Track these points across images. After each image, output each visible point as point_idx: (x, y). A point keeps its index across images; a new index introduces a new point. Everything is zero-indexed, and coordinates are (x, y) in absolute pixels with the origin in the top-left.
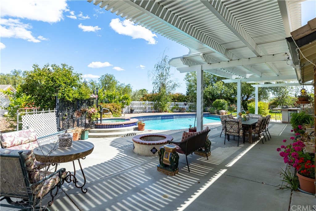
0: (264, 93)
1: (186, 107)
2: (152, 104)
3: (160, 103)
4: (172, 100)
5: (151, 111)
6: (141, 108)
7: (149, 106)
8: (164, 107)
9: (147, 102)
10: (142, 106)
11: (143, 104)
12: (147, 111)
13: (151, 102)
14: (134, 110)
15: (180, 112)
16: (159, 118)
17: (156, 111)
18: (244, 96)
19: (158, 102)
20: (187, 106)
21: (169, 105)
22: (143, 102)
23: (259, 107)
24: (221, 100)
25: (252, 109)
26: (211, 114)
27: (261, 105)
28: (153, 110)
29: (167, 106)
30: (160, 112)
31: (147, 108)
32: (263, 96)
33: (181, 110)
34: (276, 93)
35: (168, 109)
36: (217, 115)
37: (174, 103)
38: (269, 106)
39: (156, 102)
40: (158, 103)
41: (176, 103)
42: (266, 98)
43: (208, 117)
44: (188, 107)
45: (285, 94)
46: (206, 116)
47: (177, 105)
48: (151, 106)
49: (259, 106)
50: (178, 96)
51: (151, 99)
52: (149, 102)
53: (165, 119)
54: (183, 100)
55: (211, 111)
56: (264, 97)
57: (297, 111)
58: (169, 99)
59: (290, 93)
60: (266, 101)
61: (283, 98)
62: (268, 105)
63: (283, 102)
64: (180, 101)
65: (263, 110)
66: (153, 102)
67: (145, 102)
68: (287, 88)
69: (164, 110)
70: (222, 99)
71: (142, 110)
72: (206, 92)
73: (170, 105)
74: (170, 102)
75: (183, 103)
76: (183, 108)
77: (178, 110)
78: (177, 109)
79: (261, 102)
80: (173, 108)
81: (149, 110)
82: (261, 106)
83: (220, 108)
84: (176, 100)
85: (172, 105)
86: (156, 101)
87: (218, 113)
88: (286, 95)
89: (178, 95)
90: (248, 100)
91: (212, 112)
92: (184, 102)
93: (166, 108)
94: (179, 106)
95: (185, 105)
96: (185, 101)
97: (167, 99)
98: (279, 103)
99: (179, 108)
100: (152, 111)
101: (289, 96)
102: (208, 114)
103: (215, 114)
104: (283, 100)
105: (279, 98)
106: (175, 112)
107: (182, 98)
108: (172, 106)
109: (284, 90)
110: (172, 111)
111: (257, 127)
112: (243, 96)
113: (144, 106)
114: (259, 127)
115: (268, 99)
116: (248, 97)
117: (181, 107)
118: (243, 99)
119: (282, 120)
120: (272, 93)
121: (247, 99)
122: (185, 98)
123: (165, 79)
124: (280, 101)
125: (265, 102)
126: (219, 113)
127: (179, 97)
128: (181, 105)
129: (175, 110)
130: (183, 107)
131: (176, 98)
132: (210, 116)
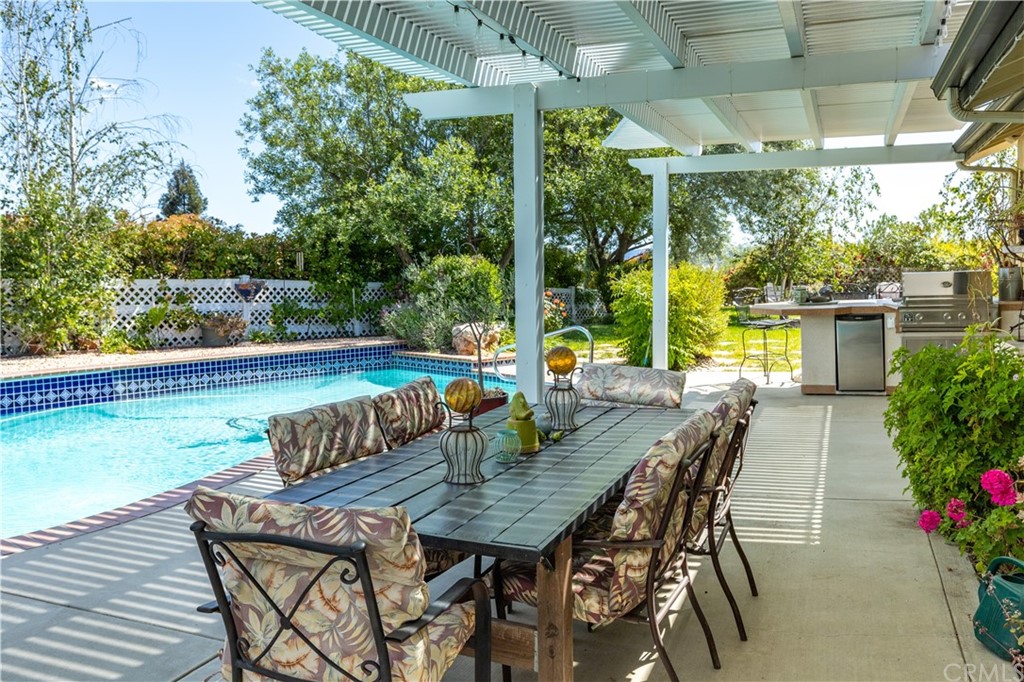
0: (703, 218)
1: (247, 309)
4: (138, 261)
15: (203, 342)
18: (606, 240)
20: (261, 303)
23: (673, 301)
24: (466, 261)
25: (636, 311)
26: (404, 347)
27: (687, 285)
30: (30, 353)
32: (699, 235)
33: (215, 330)
34: (755, 218)
36: (437, 354)
37: (153, 282)
38: (728, 287)
41: (172, 283)
42: (711, 247)
43: (387, 367)
44: (268, 307)
45: (802, 222)
46: (373, 361)
47: (182, 297)
49: (676, 291)
54: (230, 266)
55: (402, 332)
56: (704, 245)
57: (882, 317)
59: (821, 216)
60: (711, 262)
61: (793, 243)
62: (723, 287)
63: (793, 267)
64: (208, 269)
65: (699, 313)
68: (809, 193)
70: (472, 254)
72: (373, 208)
75: (229, 283)
76: (225, 320)
77: (189, 333)
78: (183, 327)
79: (686, 267)
80: (146, 325)
82: (683, 291)
84: (171, 266)
85: (136, 296)
87: (446, 342)
88: (806, 229)
90: (627, 256)
91: (408, 337)
92: (234, 276)
94: (196, 306)
95: (245, 293)
96: (246, 270)
98: (773, 273)
99: (197, 314)
101: (818, 235)
102: (385, 351)
103: (425, 348)
104: (789, 254)
105: (771, 246)
106: (165, 345)
108: (140, 309)
109: (797, 203)
111: (628, 544)
112: (601, 239)
114: (641, 545)
115: (719, 254)
116: (626, 241)
117: (216, 307)
118: (601, 254)
119: (798, 372)
120: (741, 220)
121: (618, 257)
122: (242, 254)
124: (780, 259)
125: (705, 267)
126: (449, 344)
127: (188, 242)
128: (214, 294)
129: (169, 333)
130: (229, 307)
131: (169, 249)
132: (398, 360)
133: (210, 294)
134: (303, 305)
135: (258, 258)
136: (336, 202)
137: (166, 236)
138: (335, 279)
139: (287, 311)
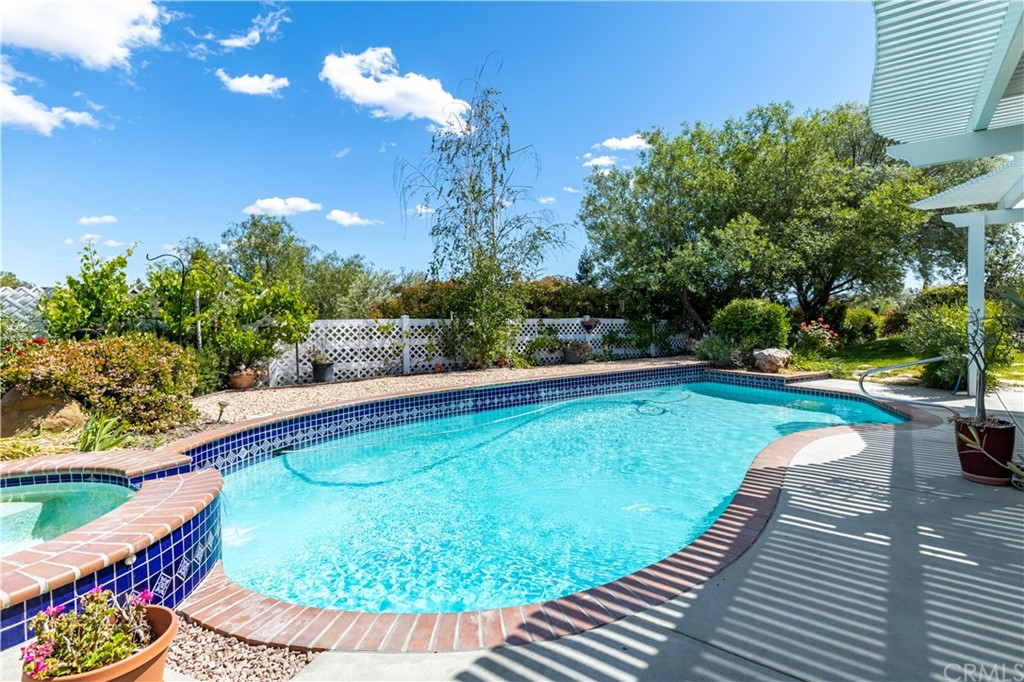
1: (589, 338)
2: (428, 329)
3: (471, 324)
4: (529, 306)
5: (427, 364)
6: (370, 354)
7: (418, 342)
8: (491, 341)
9: (406, 322)
10: (377, 343)
11: (386, 332)
12: (407, 366)
13: (428, 322)
14: (331, 364)
15: (565, 360)
16: (462, 405)
17: (452, 362)
19: (461, 319)
20: (595, 335)
21: (514, 334)
22: (383, 322)
26: (713, 366)
28: (438, 360)
29: (506, 338)
30: (473, 367)
31: (407, 350)
33: (571, 354)
35: (509, 352)
36: (744, 372)
37: (535, 321)
39: (448, 322)
40: (464, 327)
41: (546, 321)
44: (600, 337)
46: (693, 376)
47: (551, 330)
48: (426, 341)
50: (554, 290)
51: (422, 306)
52: (417, 322)
53: (492, 407)
54: (578, 309)
55: (710, 355)
58: (513, 304)
64: (566, 312)
66: (435, 321)
67: (391, 321)
69: (490, 357)
71: (377, 364)
73: (518, 331)
74: (520, 319)
75: (578, 321)
76: (577, 346)
77: (557, 354)
78: (552, 351)
80: (533, 347)
81: (414, 361)
83: (756, 340)
84: (547, 310)
85: (527, 330)
86: (448, 317)
87: (750, 363)
89: (557, 284)
91: (716, 359)
92: (580, 316)
93: (499, 346)
94: (560, 336)
95: (588, 328)
96: (588, 312)
97: (501, 305)
99: (560, 342)
100: (433, 363)
102: (698, 369)
103: (736, 367)
106: (544, 363)
107: (575, 299)
108: (527, 338)
110: (529, 359)
113: (387, 344)
117: (571, 337)
122: (584, 301)
123: (492, 210)
126: (753, 364)
127: (557, 294)
128: (570, 328)
129: (544, 354)
130: (580, 337)
131: (546, 298)
132: (710, 375)
133: (567, 329)
134: (620, 335)
135: (593, 303)
136: (647, 264)
137: (546, 289)
138: (641, 318)
139: (611, 339)
